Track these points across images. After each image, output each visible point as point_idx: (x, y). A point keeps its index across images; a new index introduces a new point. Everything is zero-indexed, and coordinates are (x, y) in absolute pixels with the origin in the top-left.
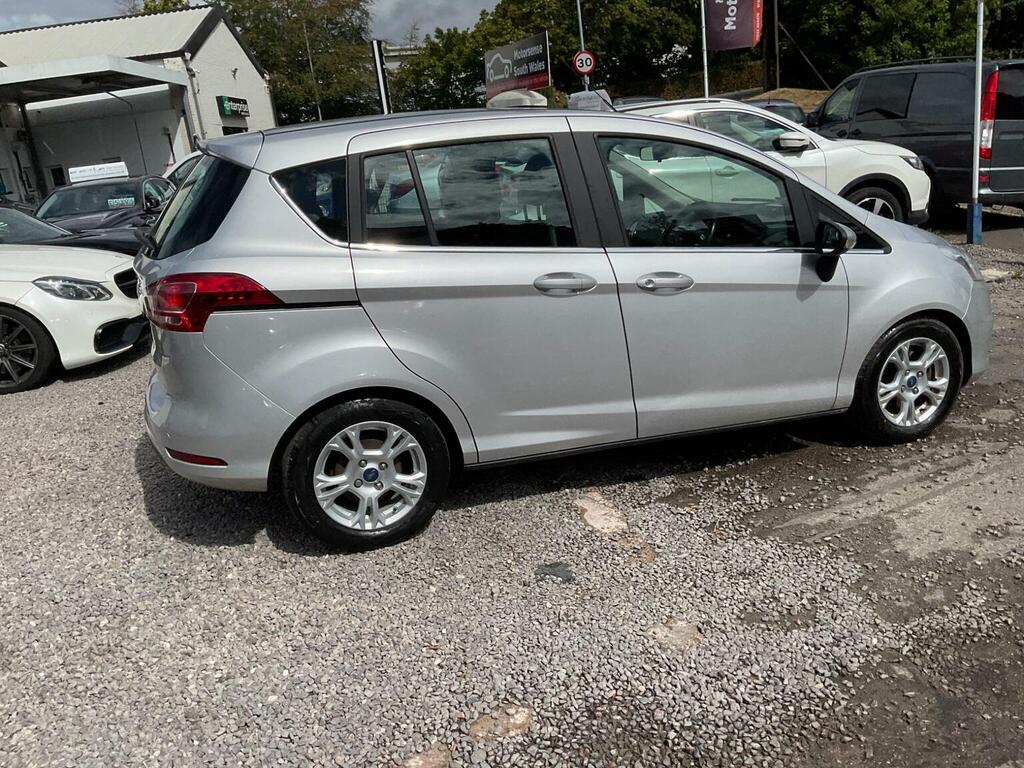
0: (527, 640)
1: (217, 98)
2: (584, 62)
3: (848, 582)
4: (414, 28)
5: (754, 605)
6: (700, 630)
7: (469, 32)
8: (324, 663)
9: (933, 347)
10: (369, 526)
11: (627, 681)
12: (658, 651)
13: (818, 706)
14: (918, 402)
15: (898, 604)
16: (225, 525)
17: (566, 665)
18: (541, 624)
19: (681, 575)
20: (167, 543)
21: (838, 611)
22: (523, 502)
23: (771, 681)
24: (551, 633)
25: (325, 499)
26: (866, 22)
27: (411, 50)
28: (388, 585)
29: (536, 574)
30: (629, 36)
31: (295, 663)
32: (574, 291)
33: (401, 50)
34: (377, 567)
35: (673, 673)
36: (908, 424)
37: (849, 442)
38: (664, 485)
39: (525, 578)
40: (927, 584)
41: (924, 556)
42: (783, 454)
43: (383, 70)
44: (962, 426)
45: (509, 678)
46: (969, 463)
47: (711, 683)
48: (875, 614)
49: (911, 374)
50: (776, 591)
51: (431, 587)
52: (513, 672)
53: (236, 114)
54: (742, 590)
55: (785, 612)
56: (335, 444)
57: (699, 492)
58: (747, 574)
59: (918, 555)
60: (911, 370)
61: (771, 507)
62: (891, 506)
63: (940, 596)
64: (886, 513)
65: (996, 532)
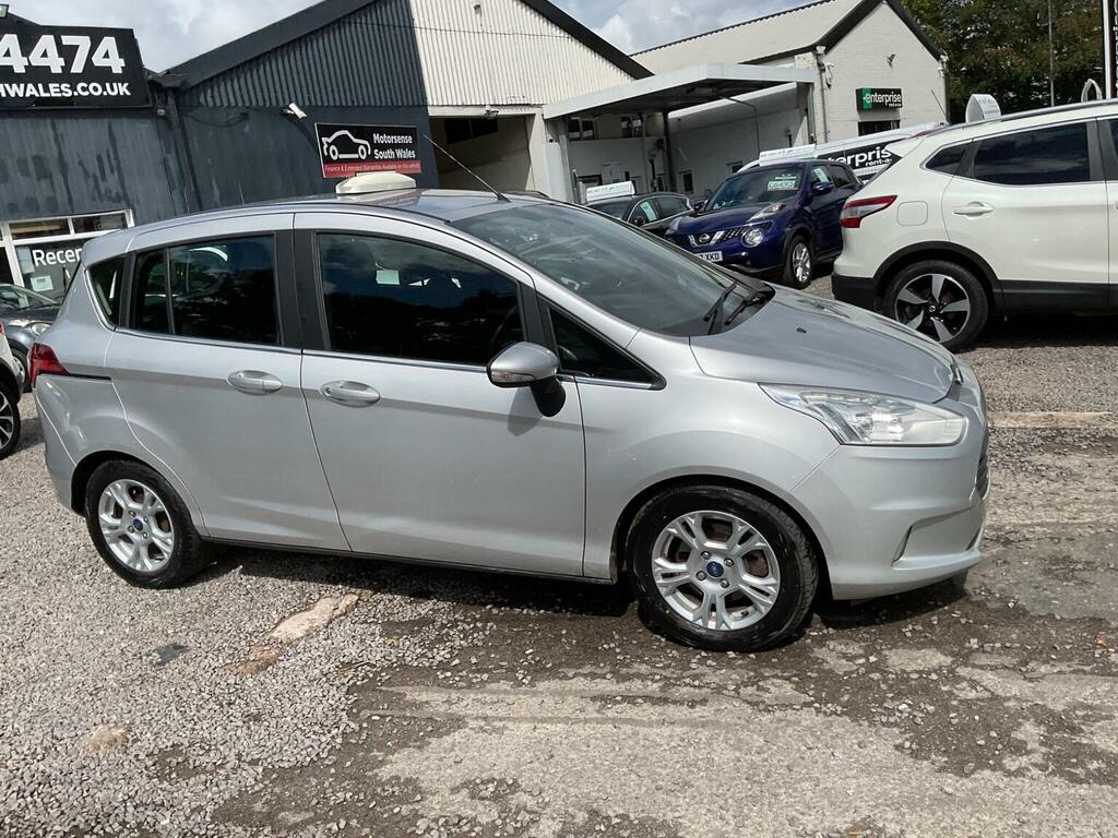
1: (857, 90)
9: (743, 528)
10: (138, 567)
25: (108, 535)
36: (712, 625)
49: (716, 560)
53: (878, 107)
56: (111, 493)
58: (257, 718)
59: (385, 773)
60: (712, 552)
61: (430, 667)
62: (502, 712)
63: (298, 818)
64: (476, 718)
65: (492, 789)
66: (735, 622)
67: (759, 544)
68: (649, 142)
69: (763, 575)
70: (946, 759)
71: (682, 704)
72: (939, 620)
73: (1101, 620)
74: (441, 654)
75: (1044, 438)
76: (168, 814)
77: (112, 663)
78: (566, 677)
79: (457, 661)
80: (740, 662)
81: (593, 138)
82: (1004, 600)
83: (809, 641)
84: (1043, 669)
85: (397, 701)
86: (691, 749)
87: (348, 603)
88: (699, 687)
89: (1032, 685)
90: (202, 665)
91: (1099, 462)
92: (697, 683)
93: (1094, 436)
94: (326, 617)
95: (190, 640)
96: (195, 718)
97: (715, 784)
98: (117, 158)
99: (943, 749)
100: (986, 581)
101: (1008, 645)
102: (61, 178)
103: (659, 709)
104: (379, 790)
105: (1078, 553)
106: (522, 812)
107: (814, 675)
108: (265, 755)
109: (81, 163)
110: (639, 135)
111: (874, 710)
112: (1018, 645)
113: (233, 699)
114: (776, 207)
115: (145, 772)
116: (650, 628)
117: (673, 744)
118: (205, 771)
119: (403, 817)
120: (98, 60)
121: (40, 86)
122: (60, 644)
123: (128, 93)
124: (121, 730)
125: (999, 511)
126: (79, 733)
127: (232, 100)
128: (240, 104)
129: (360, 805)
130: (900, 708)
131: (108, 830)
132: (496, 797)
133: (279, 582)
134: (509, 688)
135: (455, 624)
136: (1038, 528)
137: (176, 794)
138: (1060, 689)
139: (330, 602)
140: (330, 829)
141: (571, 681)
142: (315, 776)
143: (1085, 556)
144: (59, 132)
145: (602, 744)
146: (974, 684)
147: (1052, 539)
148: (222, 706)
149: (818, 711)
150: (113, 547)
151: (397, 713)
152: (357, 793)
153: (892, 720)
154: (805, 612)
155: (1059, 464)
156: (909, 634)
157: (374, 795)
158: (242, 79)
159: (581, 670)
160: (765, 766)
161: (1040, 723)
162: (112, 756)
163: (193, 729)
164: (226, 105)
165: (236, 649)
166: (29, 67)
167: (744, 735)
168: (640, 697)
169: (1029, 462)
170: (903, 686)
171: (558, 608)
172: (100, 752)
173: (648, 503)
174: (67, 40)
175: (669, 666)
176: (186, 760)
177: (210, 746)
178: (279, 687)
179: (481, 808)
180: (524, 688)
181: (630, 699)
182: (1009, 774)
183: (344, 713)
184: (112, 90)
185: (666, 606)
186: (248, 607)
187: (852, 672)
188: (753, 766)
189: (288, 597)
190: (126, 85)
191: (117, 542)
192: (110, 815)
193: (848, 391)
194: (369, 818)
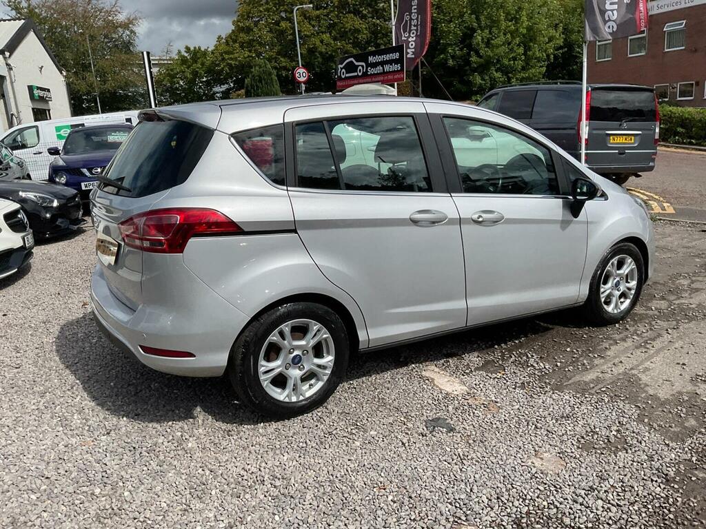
0: (446, 476)
1: (28, 86)
2: (302, 74)
3: (633, 417)
4: (169, 45)
5: (583, 438)
6: (561, 458)
7: (209, 50)
8: (304, 507)
9: (629, 261)
10: (294, 399)
11: (531, 499)
12: (542, 475)
13: (664, 503)
14: (620, 297)
15: (672, 429)
16: (164, 406)
17: (484, 492)
18: (449, 463)
19: (524, 421)
20: (122, 423)
21: (640, 439)
22: (387, 375)
23: (626, 489)
24: (461, 470)
25: (265, 380)
26: (474, 59)
27: (166, 60)
28: (322, 443)
29: (427, 427)
30: (320, 60)
31: (280, 510)
32: (434, 223)
33: (160, 60)
34: (306, 430)
35: (560, 491)
36: (616, 312)
37: (580, 325)
38: (474, 358)
39: (420, 430)
40: (682, 415)
41: (668, 396)
42: (540, 334)
43: (151, 72)
44: (642, 312)
45: (450, 506)
46: (660, 335)
47: (588, 494)
48: (663, 438)
49: (618, 279)
50: (593, 427)
51: (356, 442)
52: (449, 501)
53: (42, 99)
54: (570, 428)
55: (606, 441)
56: (274, 337)
57: (500, 362)
60: (618, 275)
61: (554, 370)
67: (633, 267)
74: (542, 365)
87: (437, 369)
94: (450, 378)
104: (681, 401)
139: (429, 372)
185: (603, 307)
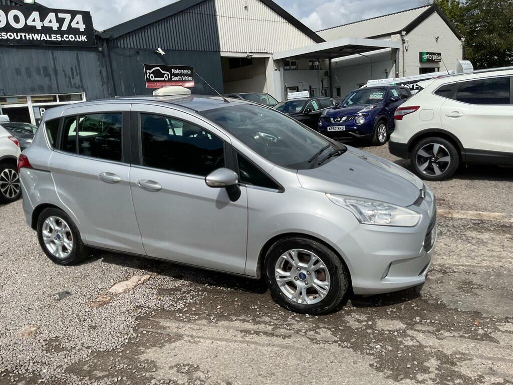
10: (57, 255)
25: (45, 240)
49: (303, 272)
56: (48, 222)
58: (94, 328)
59: (143, 357)
60: (301, 268)
61: (174, 311)
62: (200, 334)
63: (101, 374)
64: (188, 336)
65: (187, 369)
66: (310, 301)
67: (321, 266)
68: (322, 72)
69: (323, 280)
70: (391, 372)
71: (280, 337)
72: (405, 307)
73: (479, 313)
74: (180, 305)
75: (474, 224)
76: (47, 367)
77: (38, 298)
78: (232, 320)
79: (186, 309)
80: (311, 319)
81: (295, 69)
82: (437, 300)
83: (343, 312)
84: (447, 334)
85: (156, 325)
86: (278, 358)
87: (145, 278)
88: (290, 330)
89: (439, 341)
90: (76, 302)
91: (498, 237)
92: (288, 328)
93: (498, 225)
94: (134, 284)
95: (73, 290)
96: (68, 325)
97: (285, 375)
98: (79, 69)
99: (391, 368)
100: (431, 290)
101: (433, 321)
102: (54, 77)
103: (269, 338)
104: (139, 365)
105: (476, 280)
106: (197, 380)
107: (342, 328)
108: (94, 344)
109: (64, 71)
110: (317, 69)
111: (364, 347)
112: (438, 322)
113: (86, 318)
114: (372, 107)
115: (41, 348)
116: (274, 301)
117: (271, 355)
118: (66, 350)
119: (146, 378)
120: (74, 25)
121: (48, 35)
122: (19, 287)
123: (86, 40)
124: (35, 328)
125: (445, 257)
126: (17, 328)
127: (132, 45)
128: (136, 47)
129: (129, 371)
130: (377, 347)
131: (20, 372)
132: (188, 372)
133: (117, 267)
134: (206, 323)
135: (190, 291)
136: (461, 267)
137: (52, 359)
138: (451, 344)
139: (137, 277)
140: (114, 380)
141: (233, 322)
142: (113, 356)
143: (479, 282)
144: (55, 56)
145: (240, 352)
146: (413, 338)
147: (466, 272)
148: (81, 321)
149: (339, 345)
150: (48, 246)
151: (154, 330)
152: (129, 365)
153: (371, 352)
154: (341, 299)
155: (478, 237)
156: (389, 313)
157: (136, 367)
158: (137, 36)
159: (239, 318)
160: (309, 369)
161: (438, 359)
162: (29, 339)
163: (66, 331)
164: (129, 47)
165: (92, 296)
166: (43, 27)
167: (304, 354)
168: (262, 332)
169: (465, 235)
170: (381, 337)
171: (236, 288)
172: (24, 337)
173: (275, 244)
174: (60, 15)
175: (279, 319)
176: (60, 344)
177: (71, 338)
178: (107, 315)
179: (180, 377)
180: (212, 324)
181: (257, 333)
182: (418, 382)
183: (132, 329)
184: (79, 38)
185: (280, 291)
186: (101, 277)
187: (359, 328)
188: (304, 368)
189: (119, 274)
190: (85, 36)
191: (49, 244)
192: (22, 366)
193: (366, 199)
194: (131, 377)
